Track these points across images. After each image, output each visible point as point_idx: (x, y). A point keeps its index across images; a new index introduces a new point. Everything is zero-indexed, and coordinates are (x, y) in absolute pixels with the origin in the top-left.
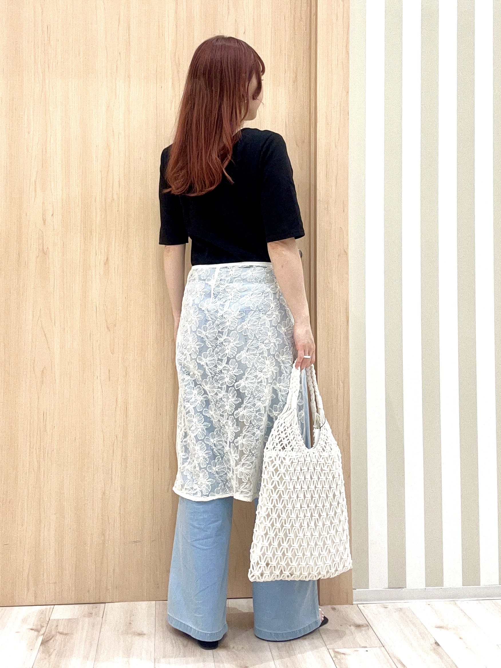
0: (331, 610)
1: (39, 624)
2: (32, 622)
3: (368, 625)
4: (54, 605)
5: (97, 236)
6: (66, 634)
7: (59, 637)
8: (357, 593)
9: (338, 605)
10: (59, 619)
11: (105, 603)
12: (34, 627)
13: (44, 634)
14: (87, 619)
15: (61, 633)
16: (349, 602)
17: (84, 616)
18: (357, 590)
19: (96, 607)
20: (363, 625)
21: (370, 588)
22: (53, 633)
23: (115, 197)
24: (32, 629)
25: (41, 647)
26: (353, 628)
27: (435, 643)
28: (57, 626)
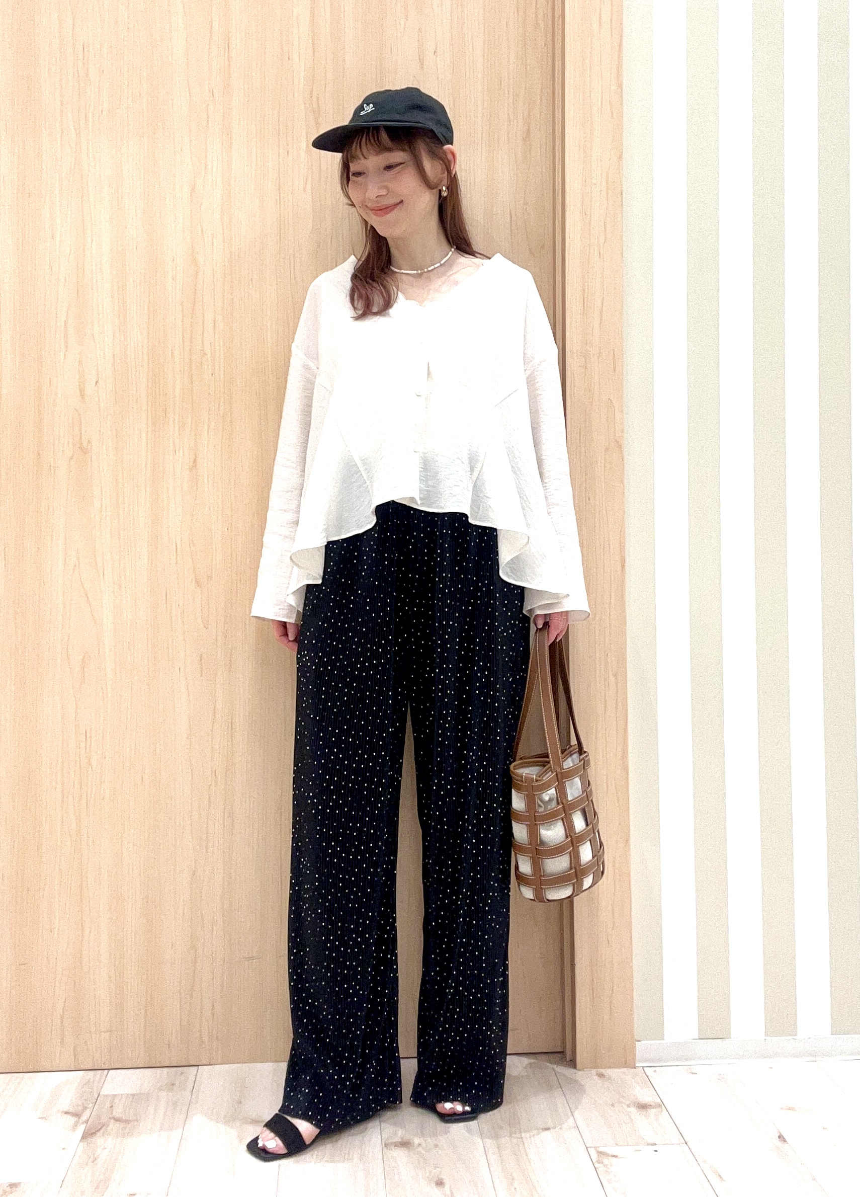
0: (596, 1077)
1: (80, 1103)
2: (67, 1100)
3: (661, 1105)
4: (109, 1069)
5: (177, 419)
6: (127, 1121)
7: (113, 1126)
8: (642, 1048)
9: (610, 1067)
10: (116, 1095)
11: (198, 1066)
12: (71, 1110)
13: (87, 1122)
14: (165, 1093)
15: (117, 1120)
16: (628, 1062)
17: (160, 1089)
18: (642, 1042)
19: (182, 1073)
20: (651, 1105)
21: (665, 1038)
22: (104, 1120)
23: (207, 349)
24: (66, 1113)
25: (81, 1144)
26: (633, 1110)
27: (779, 1137)
28: (112, 1106)
